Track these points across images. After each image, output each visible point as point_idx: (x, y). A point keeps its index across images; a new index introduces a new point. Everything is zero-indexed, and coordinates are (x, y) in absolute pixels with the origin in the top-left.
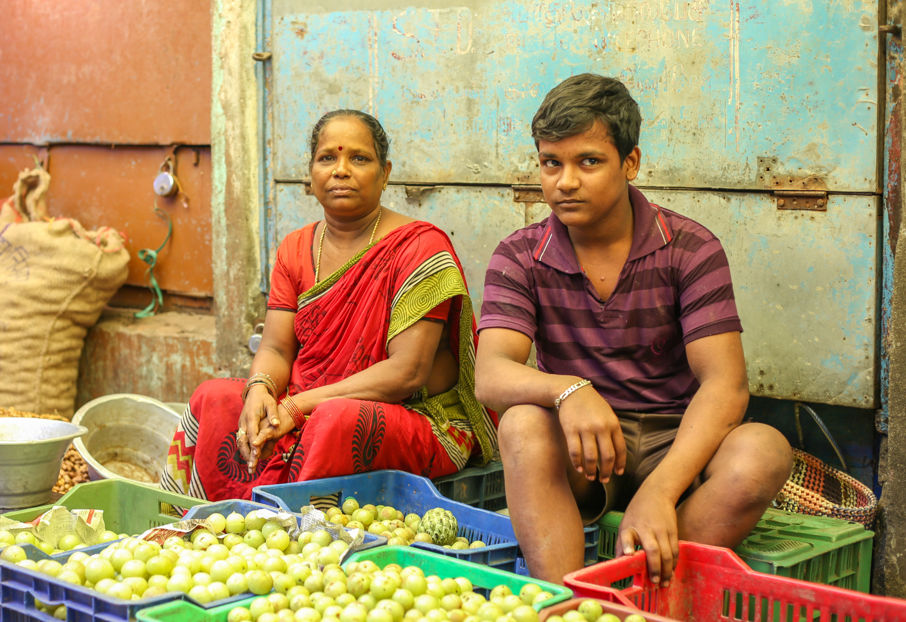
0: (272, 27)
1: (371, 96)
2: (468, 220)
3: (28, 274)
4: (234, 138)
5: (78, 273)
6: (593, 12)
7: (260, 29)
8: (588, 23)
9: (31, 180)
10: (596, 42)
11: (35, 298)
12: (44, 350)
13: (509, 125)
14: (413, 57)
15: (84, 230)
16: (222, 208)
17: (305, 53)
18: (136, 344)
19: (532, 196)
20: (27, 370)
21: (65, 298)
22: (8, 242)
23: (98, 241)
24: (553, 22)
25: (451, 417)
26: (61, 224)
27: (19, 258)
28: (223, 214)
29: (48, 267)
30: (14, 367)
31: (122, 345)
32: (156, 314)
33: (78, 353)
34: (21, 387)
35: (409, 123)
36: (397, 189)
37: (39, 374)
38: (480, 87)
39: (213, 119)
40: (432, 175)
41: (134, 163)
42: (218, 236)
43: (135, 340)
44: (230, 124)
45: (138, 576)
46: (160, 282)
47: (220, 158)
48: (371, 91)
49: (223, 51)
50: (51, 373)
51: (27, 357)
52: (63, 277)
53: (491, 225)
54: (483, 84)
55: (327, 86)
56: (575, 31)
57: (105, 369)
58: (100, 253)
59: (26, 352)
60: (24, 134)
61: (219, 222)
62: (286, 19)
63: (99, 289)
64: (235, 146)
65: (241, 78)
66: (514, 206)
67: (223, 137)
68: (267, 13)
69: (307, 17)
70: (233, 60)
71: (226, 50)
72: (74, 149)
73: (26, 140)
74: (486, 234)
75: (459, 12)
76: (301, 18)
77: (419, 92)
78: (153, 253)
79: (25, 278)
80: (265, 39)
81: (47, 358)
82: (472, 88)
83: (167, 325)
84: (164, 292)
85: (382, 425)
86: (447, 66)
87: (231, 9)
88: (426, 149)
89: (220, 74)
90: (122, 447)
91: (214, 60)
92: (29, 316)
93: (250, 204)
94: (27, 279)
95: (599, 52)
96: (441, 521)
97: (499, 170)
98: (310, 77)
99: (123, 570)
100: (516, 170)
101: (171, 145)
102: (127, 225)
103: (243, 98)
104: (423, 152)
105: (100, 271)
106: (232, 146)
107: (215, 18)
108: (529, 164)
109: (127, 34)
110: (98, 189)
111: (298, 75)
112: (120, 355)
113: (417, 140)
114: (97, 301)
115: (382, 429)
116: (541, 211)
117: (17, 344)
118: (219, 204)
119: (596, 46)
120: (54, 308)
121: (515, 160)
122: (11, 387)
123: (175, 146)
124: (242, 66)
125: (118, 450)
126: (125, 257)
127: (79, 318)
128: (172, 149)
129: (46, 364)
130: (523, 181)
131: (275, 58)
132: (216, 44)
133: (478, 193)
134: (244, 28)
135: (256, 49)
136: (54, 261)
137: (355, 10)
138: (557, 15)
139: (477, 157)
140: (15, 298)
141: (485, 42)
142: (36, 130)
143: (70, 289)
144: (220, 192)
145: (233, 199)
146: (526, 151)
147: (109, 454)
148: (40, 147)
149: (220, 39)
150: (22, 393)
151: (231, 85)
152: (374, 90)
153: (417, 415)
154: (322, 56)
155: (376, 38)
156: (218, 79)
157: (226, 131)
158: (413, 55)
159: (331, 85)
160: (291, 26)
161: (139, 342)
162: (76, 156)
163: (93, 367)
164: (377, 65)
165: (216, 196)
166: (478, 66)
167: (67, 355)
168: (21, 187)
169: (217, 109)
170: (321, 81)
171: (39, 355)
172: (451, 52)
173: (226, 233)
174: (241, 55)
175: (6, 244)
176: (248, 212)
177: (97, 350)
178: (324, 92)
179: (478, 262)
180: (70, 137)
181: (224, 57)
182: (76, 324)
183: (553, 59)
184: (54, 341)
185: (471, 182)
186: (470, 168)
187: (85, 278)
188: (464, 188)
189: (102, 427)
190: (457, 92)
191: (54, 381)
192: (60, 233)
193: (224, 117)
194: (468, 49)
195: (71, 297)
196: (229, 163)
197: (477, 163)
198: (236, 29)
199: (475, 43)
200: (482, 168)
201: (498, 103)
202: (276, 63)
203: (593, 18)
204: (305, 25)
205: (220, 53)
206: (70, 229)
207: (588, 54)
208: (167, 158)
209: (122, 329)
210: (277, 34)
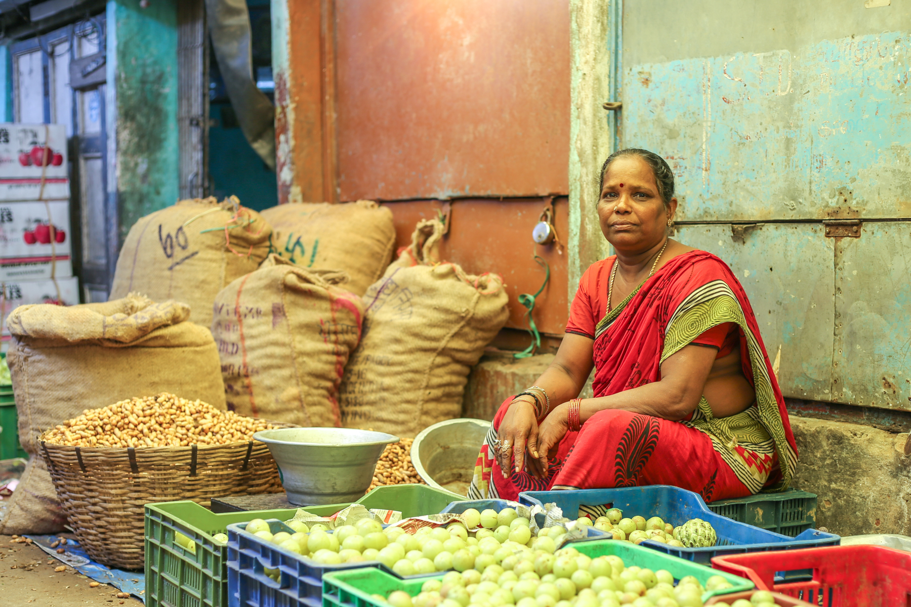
0: (622, 77)
1: (704, 140)
2: (785, 255)
3: (411, 313)
4: (587, 184)
5: (456, 313)
6: (897, 48)
7: (613, 80)
8: (892, 59)
9: (427, 230)
10: (898, 77)
11: (416, 335)
12: (424, 384)
13: (821, 162)
14: (741, 101)
15: (464, 273)
16: (577, 250)
17: (649, 101)
18: (511, 381)
19: (841, 231)
20: (408, 402)
21: (444, 336)
22: (396, 284)
23: (476, 283)
24: (861, 60)
25: (741, 440)
26: (444, 268)
27: (404, 298)
28: (577, 256)
29: (429, 307)
30: (396, 398)
31: (499, 382)
32: (534, 355)
33: (460, 389)
34: (402, 417)
35: (736, 164)
36: (725, 228)
37: (418, 406)
38: (797, 126)
39: (571, 166)
40: (755, 213)
41: (520, 214)
42: (573, 277)
43: (510, 378)
44: (584, 170)
45: (356, 549)
46: (538, 325)
47: (576, 202)
48: (704, 134)
49: (579, 102)
50: (431, 406)
51: (408, 390)
52: (443, 316)
53: (805, 261)
54: (799, 124)
55: (667, 131)
56: (881, 68)
57: (485, 406)
58: (477, 295)
59: (408, 385)
60: (431, 190)
61: (574, 263)
62: (634, 69)
63: (477, 329)
64: (588, 191)
65: (594, 126)
66: (825, 241)
67: (578, 183)
68: (619, 65)
69: (651, 67)
70: (588, 111)
71: (582, 101)
72: (472, 203)
73: (432, 196)
74: (800, 269)
75: (781, 55)
76: (646, 68)
77: (745, 134)
78: (531, 297)
79: (408, 316)
80: (616, 92)
81: (428, 391)
82: (790, 127)
83: (540, 364)
84: (542, 335)
85: (654, 439)
86: (770, 108)
87: (586, 62)
88: (750, 188)
89: (576, 124)
90: (466, 469)
91: (572, 111)
92: (411, 351)
93: (601, 246)
94: (410, 318)
95: (902, 87)
96: (696, 531)
97: (812, 206)
98: (653, 123)
99: (343, 543)
100: (827, 206)
101: (549, 196)
102: (513, 272)
103: (595, 145)
104: (748, 191)
105: (476, 311)
106: (586, 191)
107: (574, 71)
108: (838, 200)
109: (515, 94)
110: (490, 240)
111: (643, 123)
112: (498, 392)
113: (742, 180)
114: (476, 340)
115: (654, 442)
116: (849, 245)
117: (399, 377)
118: (574, 246)
119: (899, 81)
120: (433, 345)
121: (826, 196)
122: (393, 417)
123: (552, 197)
124: (595, 115)
125: (462, 471)
126: (504, 299)
127: (459, 355)
128: (550, 200)
129: (426, 398)
130: (832, 216)
131: (624, 107)
132: (574, 95)
133: (794, 229)
134: (598, 79)
135: (609, 100)
136: (434, 302)
137: (692, 58)
138: (865, 53)
139: (793, 194)
140: (398, 334)
141: (802, 82)
142: (441, 185)
143: (448, 328)
144: (575, 235)
145: (585, 241)
146: (835, 187)
147: (453, 475)
148: (444, 202)
149: (577, 90)
150: (403, 423)
151: (585, 133)
152: (707, 133)
153: (699, 433)
154: (663, 104)
155: (709, 84)
156: (576, 128)
157: (581, 177)
158: (741, 98)
159: (671, 131)
160: (638, 76)
161: (513, 379)
162: (474, 209)
163: (476, 404)
164: (710, 110)
165: (572, 239)
166: (796, 105)
167: (447, 389)
168: (419, 236)
169: (574, 157)
170: (663, 127)
171: (419, 389)
172: (773, 94)
173: (580, 273)
174: (594, 105)
175: (394, 286)
176: (598, 254)
177: (480, 387)
178: (665, 137)
179: (793, 296)
180: (467, 192)
181: (580, 107)
182: (457, 361)
183: (861, 96)
184: (434, 375)
185: (787, 219)
186: (787, 205)
187: (463, 318)
188: (782, 225)
189: (446, 448)
190: (778, 132)
191: (434, 414)
192: (443, 276)
193: (579, 165)
194: (788, 90)
195: (450, 335)
196: (583, 208)
197: (793, 200)
198: (590, 80)
199: (794, 84)
200: (797, 205)
201: (812, 141)
202: (625, 112)
203: (897, 54)
204: (650, 74)
205: (577, 104)
206: (452, 273)
207: (891, 89)
208: (545, 209)
209: (499, 367)
210: (626, 84)
